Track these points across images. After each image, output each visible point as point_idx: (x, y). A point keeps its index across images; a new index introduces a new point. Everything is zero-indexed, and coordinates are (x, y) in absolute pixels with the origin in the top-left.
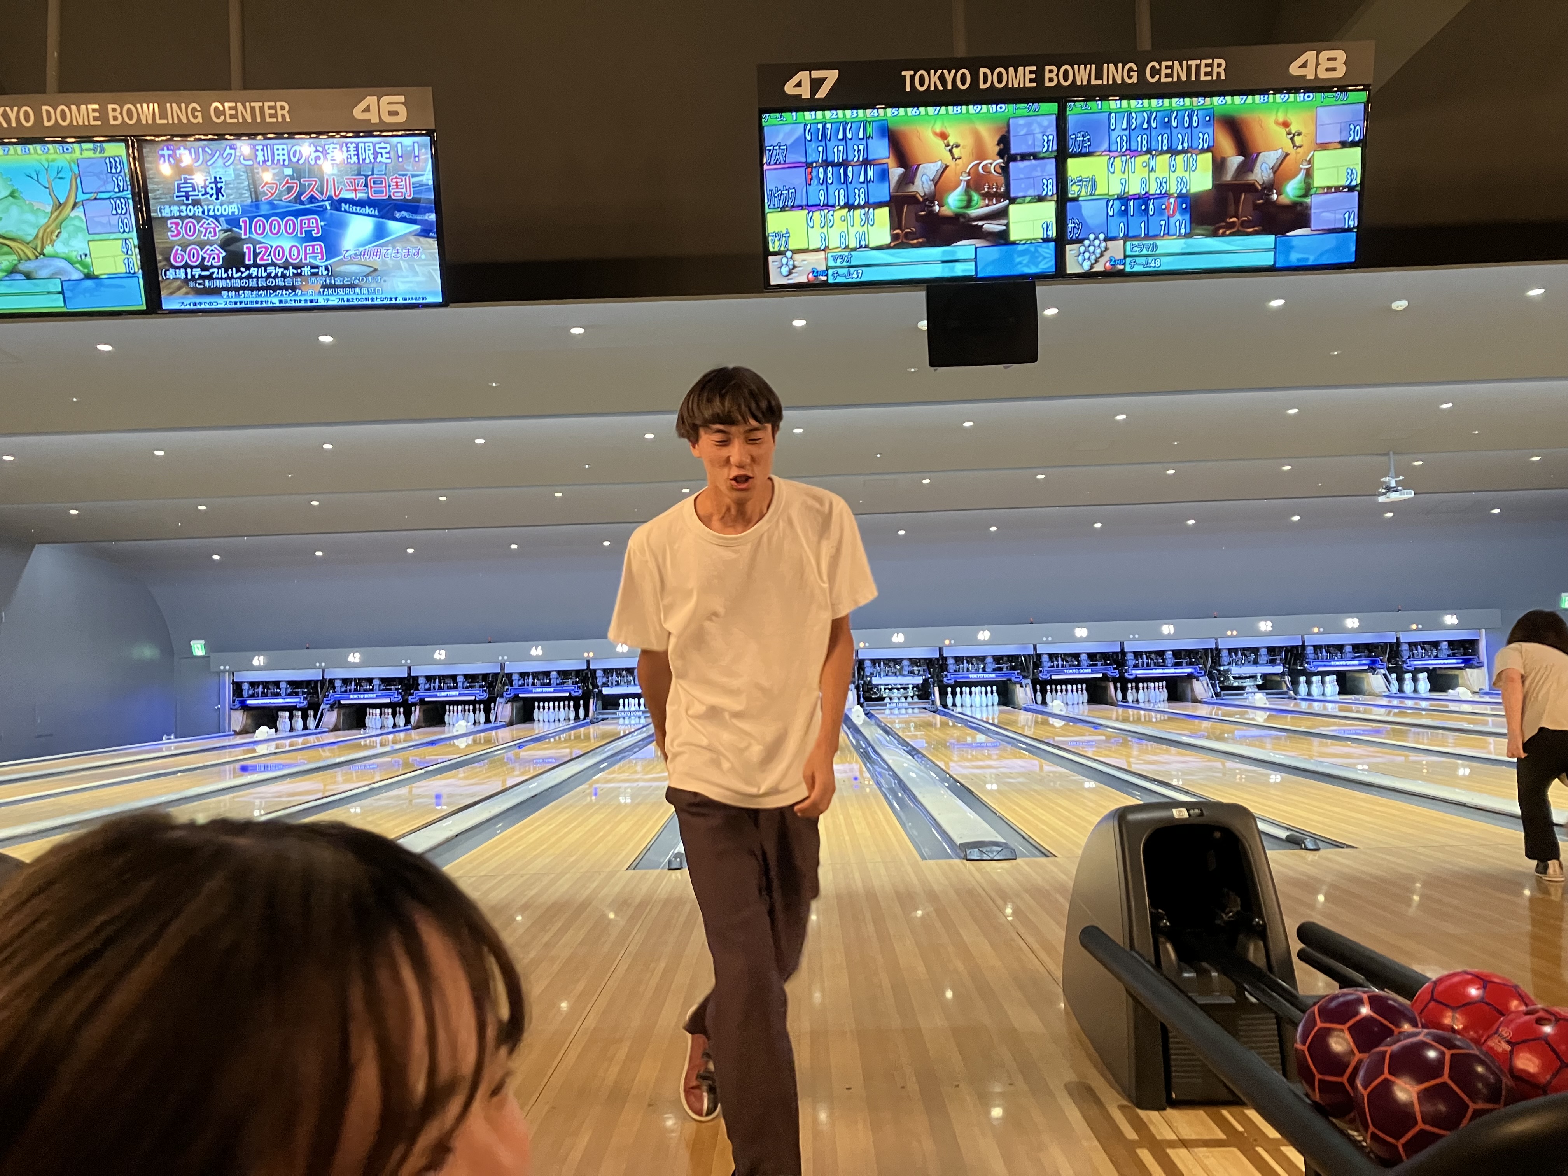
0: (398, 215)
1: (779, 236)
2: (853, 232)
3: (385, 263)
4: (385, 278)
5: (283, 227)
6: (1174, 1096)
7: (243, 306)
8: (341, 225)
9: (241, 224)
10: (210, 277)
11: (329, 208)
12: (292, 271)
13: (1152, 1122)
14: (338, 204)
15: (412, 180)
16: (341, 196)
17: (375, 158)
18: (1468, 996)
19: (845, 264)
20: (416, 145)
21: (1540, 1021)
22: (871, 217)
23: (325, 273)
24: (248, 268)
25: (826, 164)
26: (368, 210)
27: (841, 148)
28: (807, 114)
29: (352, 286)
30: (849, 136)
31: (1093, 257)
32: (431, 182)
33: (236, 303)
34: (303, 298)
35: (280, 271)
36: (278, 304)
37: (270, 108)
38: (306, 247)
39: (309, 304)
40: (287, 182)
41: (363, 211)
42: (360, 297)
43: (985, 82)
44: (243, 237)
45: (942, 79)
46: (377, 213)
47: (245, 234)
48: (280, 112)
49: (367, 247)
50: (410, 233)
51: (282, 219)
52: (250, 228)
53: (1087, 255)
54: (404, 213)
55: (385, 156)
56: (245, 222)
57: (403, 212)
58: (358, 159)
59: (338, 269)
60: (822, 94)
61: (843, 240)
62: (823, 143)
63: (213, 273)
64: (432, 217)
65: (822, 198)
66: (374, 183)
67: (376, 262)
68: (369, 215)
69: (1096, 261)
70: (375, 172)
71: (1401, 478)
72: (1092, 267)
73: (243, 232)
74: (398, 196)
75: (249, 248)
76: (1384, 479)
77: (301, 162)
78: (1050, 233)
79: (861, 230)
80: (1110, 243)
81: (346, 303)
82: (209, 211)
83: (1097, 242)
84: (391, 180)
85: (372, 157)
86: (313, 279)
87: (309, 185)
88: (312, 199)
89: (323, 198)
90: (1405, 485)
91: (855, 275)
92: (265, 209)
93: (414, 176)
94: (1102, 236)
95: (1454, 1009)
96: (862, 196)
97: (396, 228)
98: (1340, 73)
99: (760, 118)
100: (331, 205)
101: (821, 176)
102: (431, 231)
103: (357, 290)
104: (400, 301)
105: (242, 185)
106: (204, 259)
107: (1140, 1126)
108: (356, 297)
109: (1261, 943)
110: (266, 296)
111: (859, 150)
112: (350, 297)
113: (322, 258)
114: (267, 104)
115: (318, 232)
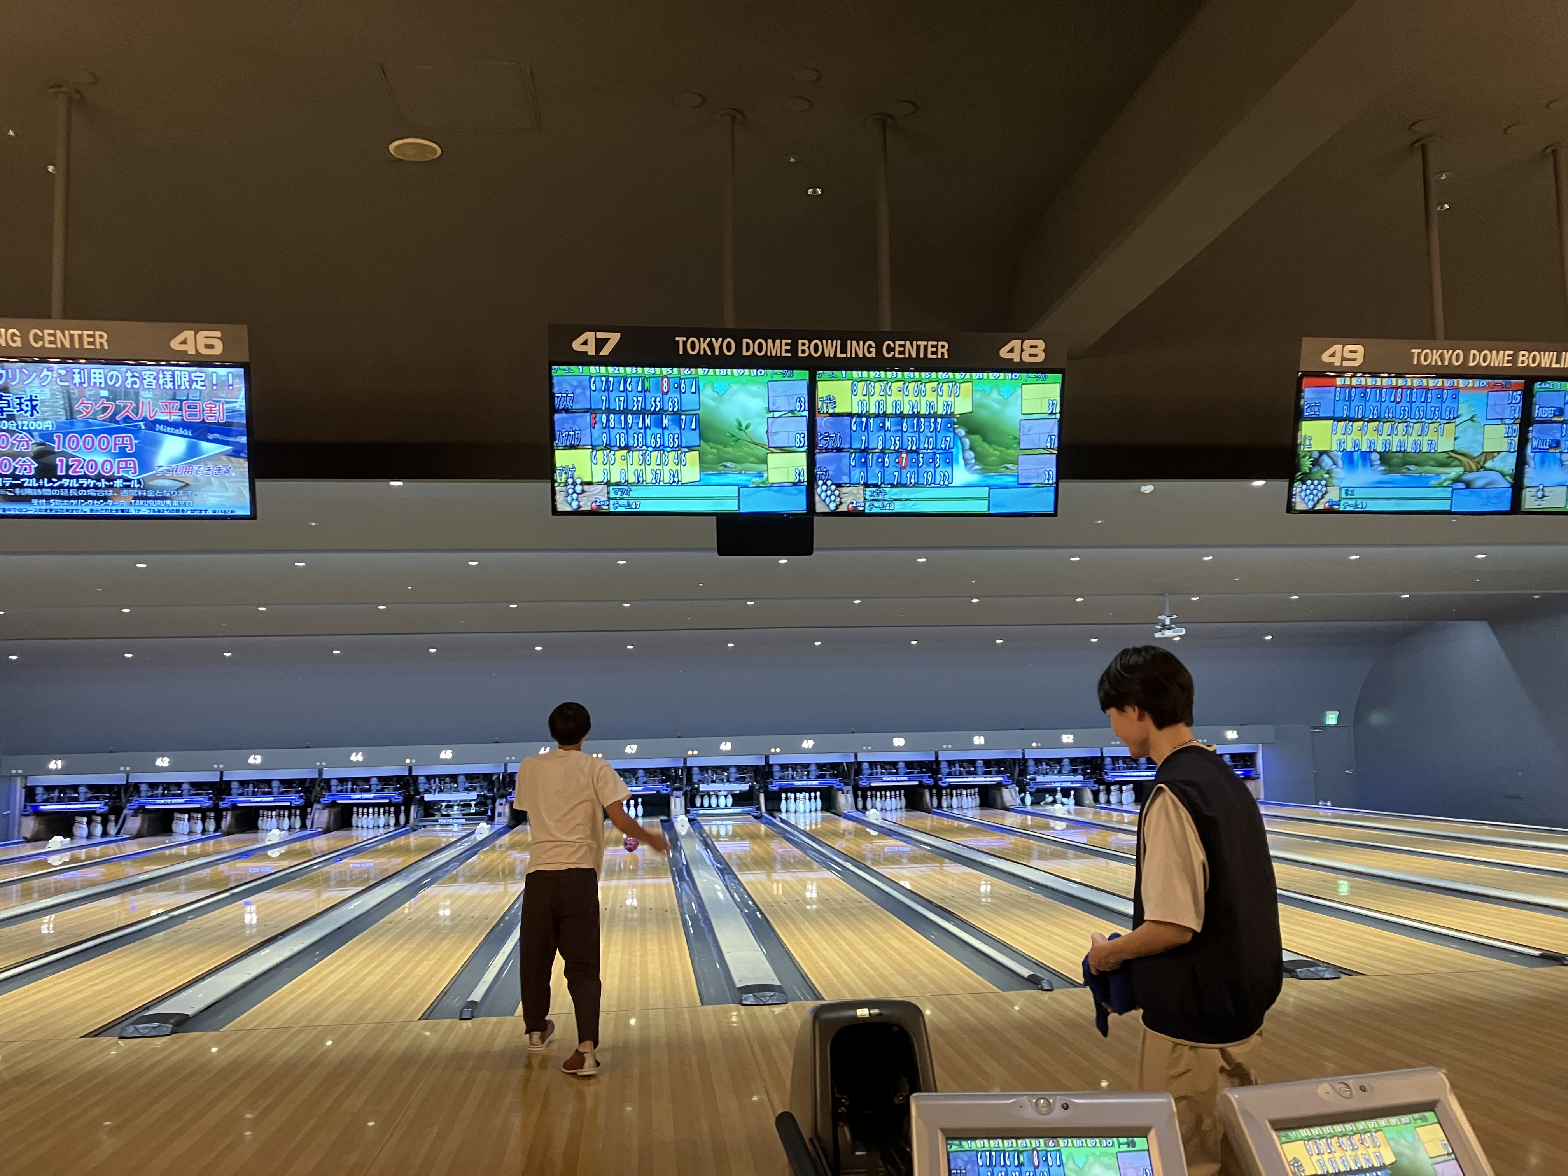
0: (210, 437)
1: (566, 470)
2: (632, 469)
3: (196, 480)
4: (195, 493)
5: (96, 443)
7: (53, 513)
8: (156, 444)
9: (55, 439)
10: (21, 486)
11: (143, 427)
12: (104, 483)
14: (152, 424)
15: (226, 406)
16: (156, 417)
17: (190, 385)
19: (624, 496)
20: (230, 375)
22: (648, 458)
23: (137, 486)
24: (60, 478)
25: (608, 411)
26: (181, 431)
27: (622, 398)
28: (592, 368)
29: (164, 498)
30: (629, 389)
31: (838, 499)
32: (243, 409)
33: (46, 510)
34: (114, 508)
35: (92, 483)
36: (89, 513)
37: (89, 336)
38: (119, 462)
39: (120, 513)
40: (103, 403)
41: (177, 431)
42: (170, 509)
43: (748, 350)
44: (56, 450)
45: (710, 345)
46: (190, 434)
47: (59, 448)
48: (98, 340)
49: (179, 464)
50: (222, 453)
51: (96, 436)
52: (64, 443)
53: (833, 497)
54: (217, 436)
55: (200, 383)
56: (58, 437)
57: (216, 434)
58: (174, 385)
59: (150, 483)
60: (605, 352)
61: (623, 476)
62: (606, 393)
63: (24, 482)
64: (244, 439)
65: (605, 440)
66: (189, 407)
67: (188, 478)
68: (182, 436)
69: (841, 503)
70: (190, 398)
71: (1174, 618)
72: (837, 507)
73: (56, 446)
74: (211, 420)
75: (61, 461)
76: (1159, 618)
77: (117, 385)
78: (802, 478)
79: (639, 468)
81: (157, 514)
82: (23, 425)
84: (205, 405)
85: (187, 384)
86: (125, 491)
87: (125, 407)
88: (127, 419)
89: (137, 418)
91: (634, 506)
92: (79, 427)
93: (227, 402)
96: (640, 440)
97: (209, 448)
98: (1041, 358)
99: (550, 369)
100: (145, 425)
101: (604, 421)
102: (242, 452)
103: (168, 502)
104: (210, 513)
105: (57, 404)
106: (15, 468)
108: (166, 508)
110: (77, 505)
111: (638, 401)
112: (161, 508)
113: (135, 473)
114: (86, 333)
115: (132, 449)
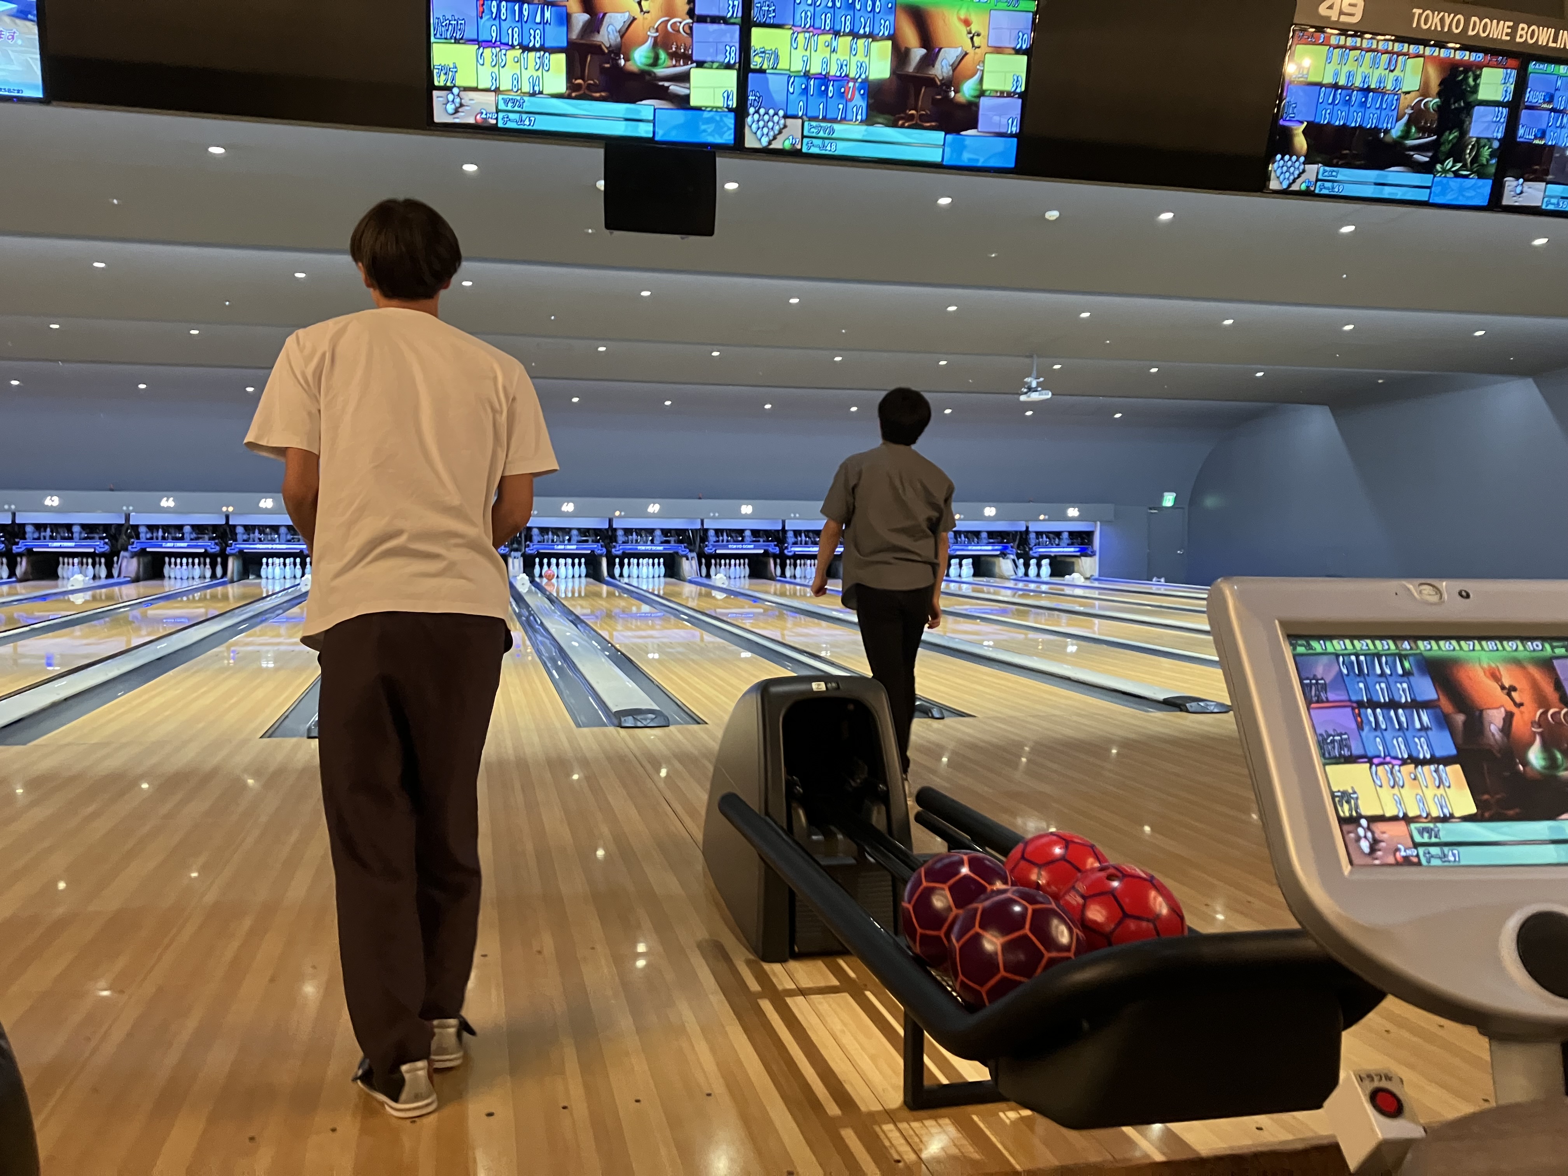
1: (445, 70)
2: (526, 75)
6: (796, 949)
13: (775, 974)
18: (1053, 854)
19: (516, 108)
21: (1111, 877)
22: (547, 61)
31: (771, 133)
53: (765, 130)
61: (515, 82)
65: (494, 35)
69: (775, 138)
71: (1042, 379)
72: (770, 143)
76: (1026, 380)
78: (730, 103)
79: (535, 74)
80: (789, 121)
83: (776, 118)
90: (1043, 386)
91: (527, 122)
94: (781, 113)
95: (1040, 866)
96: (538, 38)
101: (494, 10)
102: (30, 13)
107: (763, 979)
109: (883, 808)
